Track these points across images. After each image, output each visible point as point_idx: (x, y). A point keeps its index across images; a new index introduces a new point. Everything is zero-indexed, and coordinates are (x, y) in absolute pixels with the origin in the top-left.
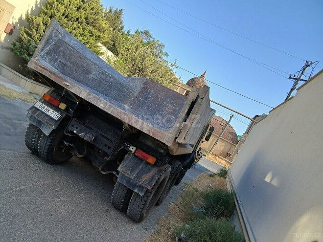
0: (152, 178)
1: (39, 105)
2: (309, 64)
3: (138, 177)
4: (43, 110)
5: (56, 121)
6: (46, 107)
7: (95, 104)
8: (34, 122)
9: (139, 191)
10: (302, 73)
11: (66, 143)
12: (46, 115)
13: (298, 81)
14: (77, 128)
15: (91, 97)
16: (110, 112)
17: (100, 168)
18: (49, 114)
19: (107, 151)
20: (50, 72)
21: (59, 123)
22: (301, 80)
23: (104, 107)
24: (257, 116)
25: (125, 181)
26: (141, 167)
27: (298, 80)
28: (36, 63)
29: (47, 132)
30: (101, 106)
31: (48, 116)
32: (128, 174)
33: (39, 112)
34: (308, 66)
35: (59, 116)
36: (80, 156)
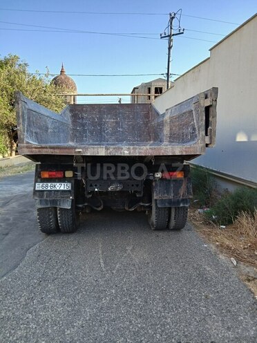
0: (187, 188)
1: (39, 186)
2: (173, 15)
3: (176, 193)
4: (49, 189)
5: (69, 191)
6: (49, 184)
7: (119, 155)
8: (47, 204)
9: (184, 204)
10: (171, 28)
11: (80, 206)
12: (55, 191)
13: (170, 38)
14: (96, 186)
15: (111, 150)
16: (138, 155)
17: (127, 208)
18: (58, 189)
19: (137, 189)
20: (51, 148)
21: (73, 191)
22: (173, 35)
23: (130, 153)
24: (135, 88)
25: (167, 204)
26: (172, 185)
27: (170, 36)
28: (27, 147)
29: (68, 206)
30: (126, 153)
31: (58, 191)
32: (166, 197)
33: (45, 193)
34: (173, 18)
35: (69, 185)
36: (100, 209)
